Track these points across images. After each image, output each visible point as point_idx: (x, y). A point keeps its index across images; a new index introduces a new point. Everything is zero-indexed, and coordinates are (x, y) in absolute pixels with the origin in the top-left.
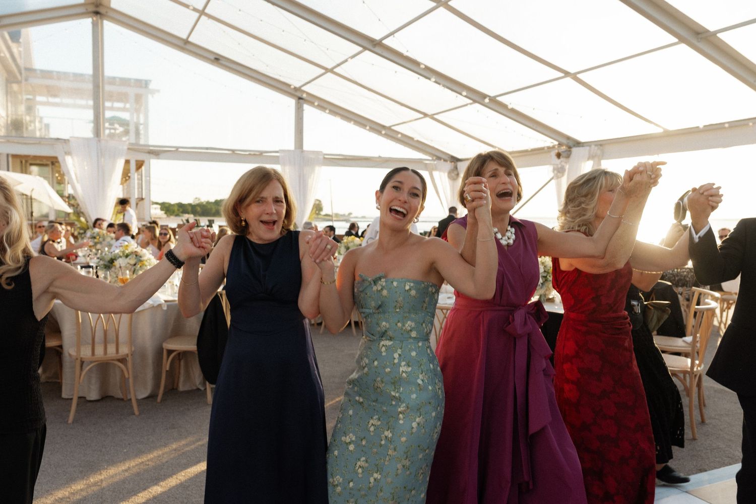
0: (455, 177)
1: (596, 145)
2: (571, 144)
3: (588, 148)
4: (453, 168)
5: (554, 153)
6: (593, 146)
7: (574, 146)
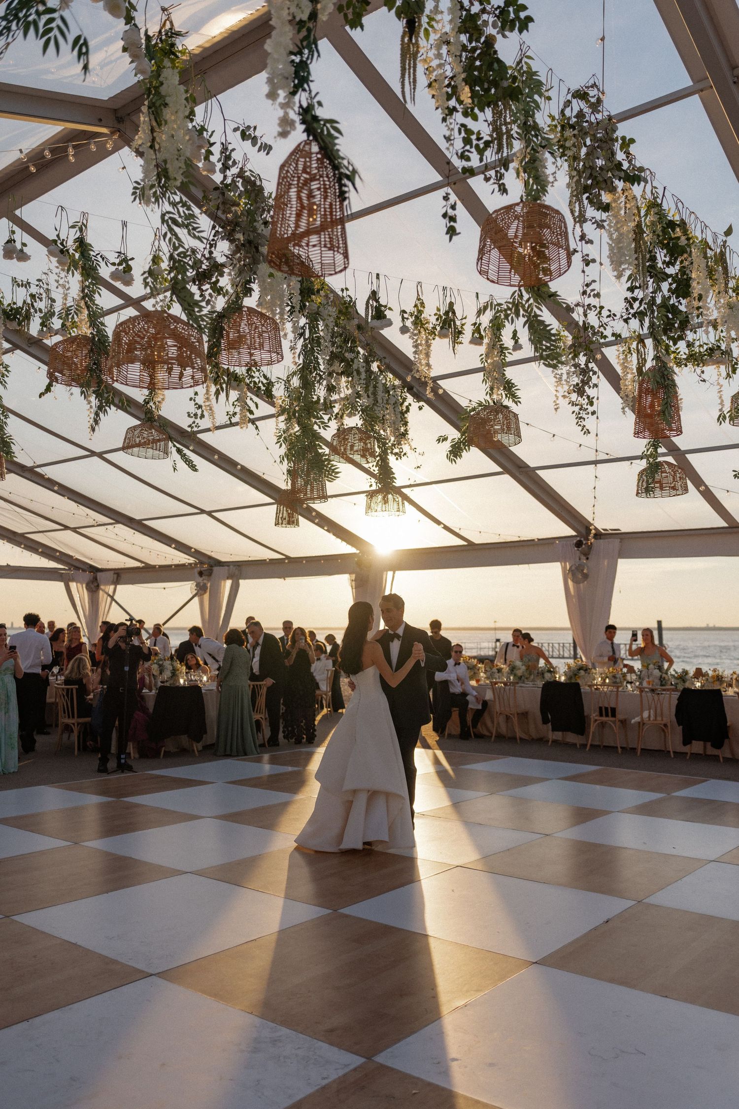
0: (94, 589)
1: (235, 566)
2: (212, 562)
3: (227, 568)
4: (91, 578)
5: (196, 571)
6: (231, 567)
7: (216, 565)
